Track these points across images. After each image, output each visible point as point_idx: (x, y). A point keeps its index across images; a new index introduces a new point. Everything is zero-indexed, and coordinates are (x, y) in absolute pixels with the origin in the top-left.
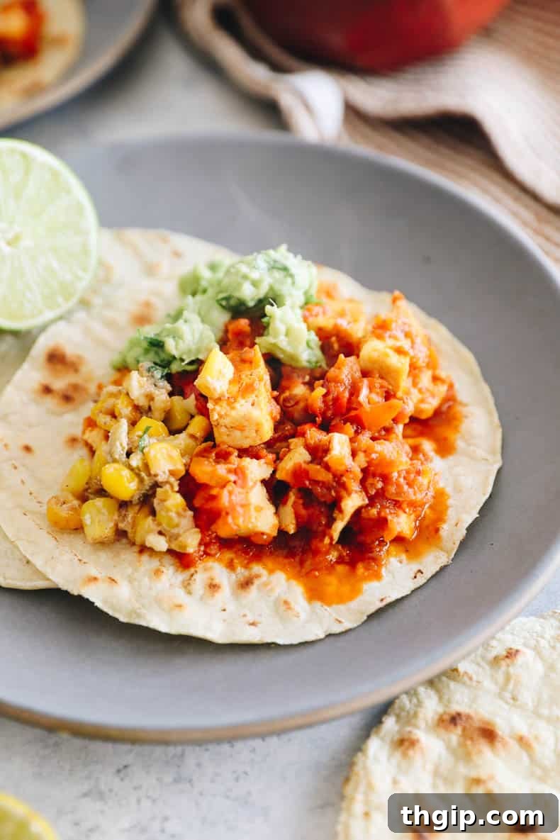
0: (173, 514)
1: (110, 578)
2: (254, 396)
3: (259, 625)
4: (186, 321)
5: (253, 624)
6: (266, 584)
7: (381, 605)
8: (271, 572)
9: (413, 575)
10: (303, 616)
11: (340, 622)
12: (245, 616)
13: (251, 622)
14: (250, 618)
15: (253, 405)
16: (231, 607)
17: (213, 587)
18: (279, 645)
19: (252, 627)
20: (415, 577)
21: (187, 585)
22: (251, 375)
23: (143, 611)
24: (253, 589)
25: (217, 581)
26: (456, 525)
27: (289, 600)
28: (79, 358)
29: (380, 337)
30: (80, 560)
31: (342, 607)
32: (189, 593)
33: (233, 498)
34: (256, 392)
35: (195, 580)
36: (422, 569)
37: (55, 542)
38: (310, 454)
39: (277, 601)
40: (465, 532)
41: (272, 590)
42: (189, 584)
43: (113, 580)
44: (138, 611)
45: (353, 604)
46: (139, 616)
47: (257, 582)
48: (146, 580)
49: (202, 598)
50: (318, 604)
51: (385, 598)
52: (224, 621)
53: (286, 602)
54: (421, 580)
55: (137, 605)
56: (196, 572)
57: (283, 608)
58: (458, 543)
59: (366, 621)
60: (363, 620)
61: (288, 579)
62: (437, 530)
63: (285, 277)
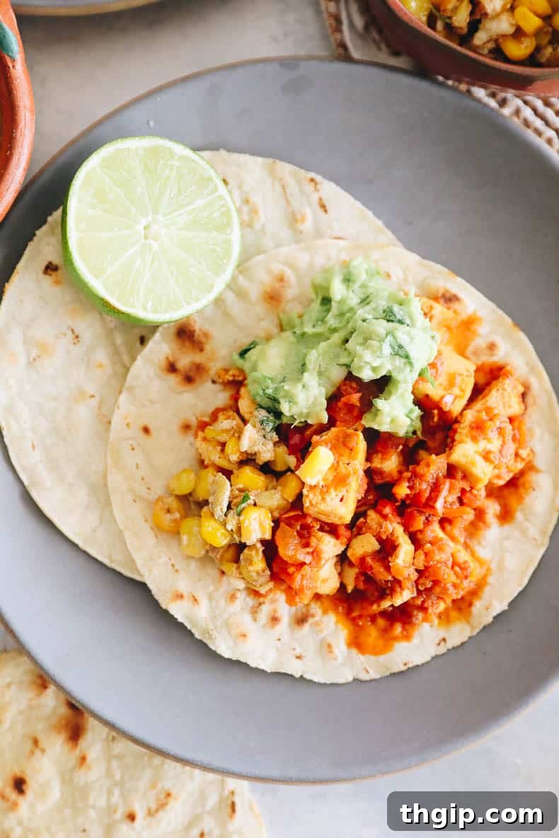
0: (254, 574)
1: (194, 597)
2: (345, 490)
3: (304, 659)
4: (304, 386)
5: (298, 657)
6: (317, 624)
7: (404, 668)
8: (325, 612)
9: (437, 642)
10: (340, 659)
11: (367, 672)
12: (294, 649)
13: (298, 655)
14: (298, 652)
15: (341, 500)
16: (285, 638)
17: (275, 620)
18: (315, 683)
19: (298, 660)
20: (439, 644)
21: (254, 611)
22: (348, 464)
23: (215, 634)
24: (306, 627)
25: (278, 614)
26: (487, 609)
27: (332, 643)
28: (206, 335)
29: (474, 439)
30: (173, 565)
31: (372, 658)
32: (255, 620)
33: (305, 582)
34: (348, 487)
35: (261, 610)
36: (446, 638)
37: (156, 540)
38: (380, 544)
39: (323, 640)
40: (491, 619)
41: (321, 631)
42: (256, 612)
43: (196, 600)
44: (211, 632)
45: (382, 658)
46: (210, 637)
47: (311, 620)
48: (223, 601)
49: (264, 626)
50: (354, 651)
51: (409, 662)
52: (277, 649)
53: (329, 646)
54: (442, 649)
55: (211, 627)
56: (264, 603)
57: (326, 649)
58: (482, 626)
59: (387, 676)
60: (386, 675)
61: (336, 623)
62: (470, 605)
63: (405, 364)
